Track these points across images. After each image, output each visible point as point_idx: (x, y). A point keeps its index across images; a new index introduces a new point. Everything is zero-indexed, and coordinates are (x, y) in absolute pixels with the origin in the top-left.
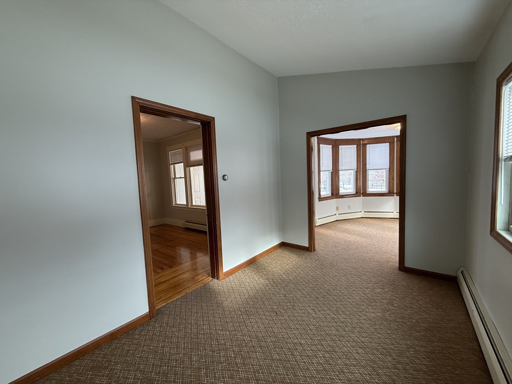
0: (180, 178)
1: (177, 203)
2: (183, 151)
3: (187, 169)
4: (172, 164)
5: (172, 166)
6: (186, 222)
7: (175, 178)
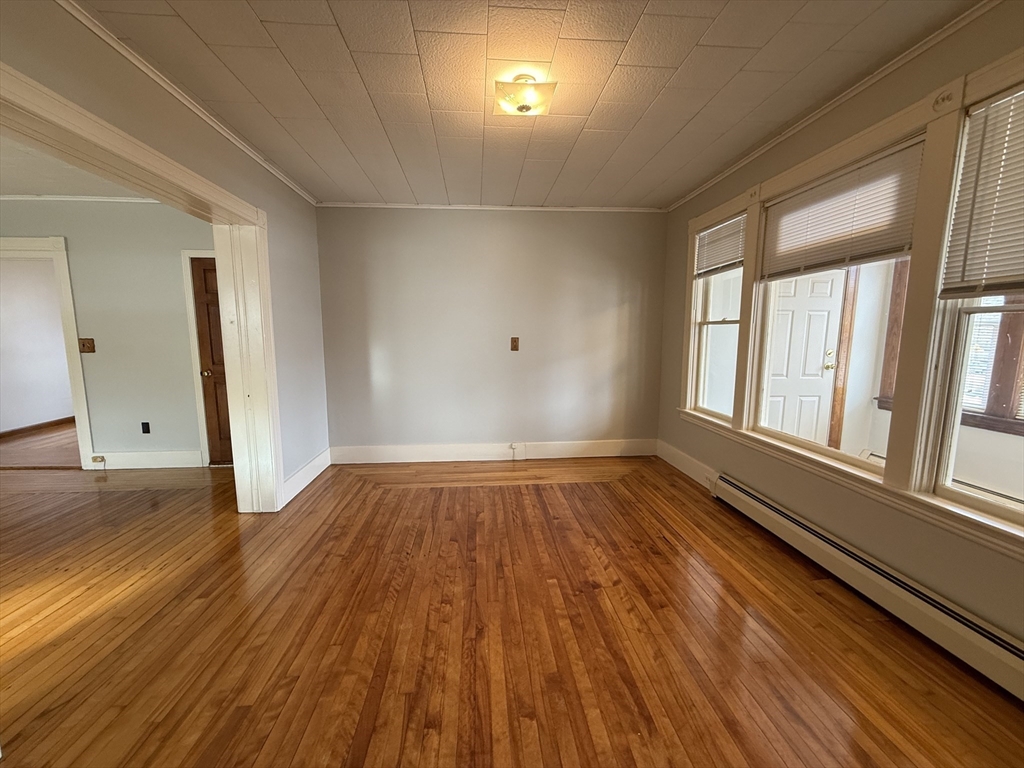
0: (724, 322)
1: (700, 404)
2: (748, 221)
3: (758, 289)
4: (699, 275)
5: (701, 282)
6: (721, 478)
7: (705, 322)
